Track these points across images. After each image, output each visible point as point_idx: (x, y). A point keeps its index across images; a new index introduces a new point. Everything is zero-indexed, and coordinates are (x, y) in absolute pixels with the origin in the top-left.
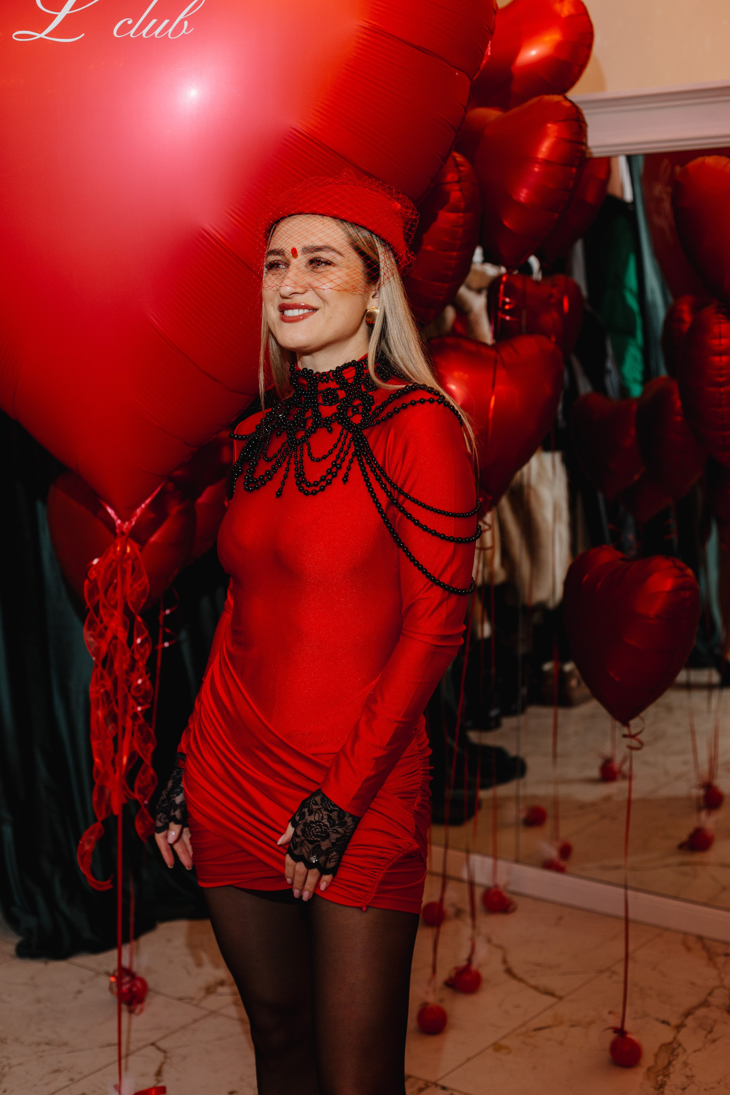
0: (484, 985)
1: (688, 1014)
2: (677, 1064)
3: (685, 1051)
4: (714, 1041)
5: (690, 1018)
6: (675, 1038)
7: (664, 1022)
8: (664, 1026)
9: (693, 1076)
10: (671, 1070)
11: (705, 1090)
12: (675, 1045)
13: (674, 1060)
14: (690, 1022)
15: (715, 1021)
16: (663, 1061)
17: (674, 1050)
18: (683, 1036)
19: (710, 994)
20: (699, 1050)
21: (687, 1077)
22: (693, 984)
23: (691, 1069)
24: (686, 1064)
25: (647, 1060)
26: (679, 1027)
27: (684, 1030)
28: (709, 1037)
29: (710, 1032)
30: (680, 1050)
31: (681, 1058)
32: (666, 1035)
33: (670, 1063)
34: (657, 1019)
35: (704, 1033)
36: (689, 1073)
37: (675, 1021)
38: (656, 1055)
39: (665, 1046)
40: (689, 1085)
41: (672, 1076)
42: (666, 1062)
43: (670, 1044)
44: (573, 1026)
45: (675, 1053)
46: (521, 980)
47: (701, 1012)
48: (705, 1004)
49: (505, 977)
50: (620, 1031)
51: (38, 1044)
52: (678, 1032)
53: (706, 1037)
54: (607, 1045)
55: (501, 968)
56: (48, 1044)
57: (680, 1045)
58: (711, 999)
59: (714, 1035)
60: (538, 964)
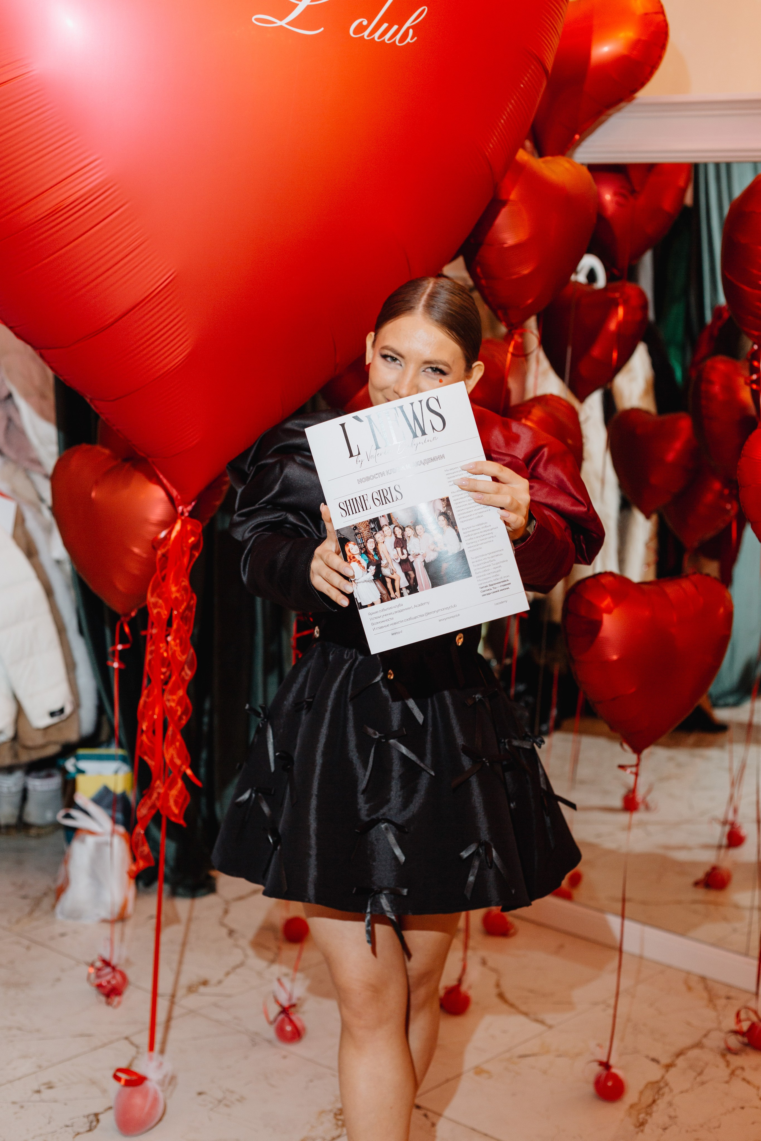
0: (472, 1007)
1: (680, 1054)
2: (662, 1104)
3: (671, 1090)
4: (703, 1083)
5: (681, 1058)
6: (663, 1077)
7: (654, 1060)
8: (654, 1065)
9: (676, 1117)
10: (655, 1108)
11: (687, 1131)
12: (662, 1084)
13: (658, 1099)
14: (681, 1062)
15: (707, 1064)
16: (648, 1098)
17: (660, 1089)
18: (672, 1076)
19: (705, 1036)
20: (687, 1091)
21: (670, 1117)
22: (689, 1024)
23: (675, 1110)
24: (670, 1104)
25: (631, 1096)
26: (668, 1067)
27: (673, 1070)
28: (699, 1079)
29: (700, 1074)
30: (666, 1090)
31: (667, 1098)
32: (655, 1073)
33: (654, 1101)
34: (647, 1057)
35: (694, 1074)
36: (673, 1114)
37: (665, 1060)
38: (641, 1093)
39: (652, 1084)
40: (671, 1126)
41: (654, 1115)
42: (650, 1100)
43: (657, 1082)
44: (559, 1056)
45: (661, 1092)
46: (512, 1005)
47: (695, 1053)
48: (699, 1045)
49: (496, 1000)
50: (606, 1065)
51: (10, 1028)
52: (667, 1071)
53: (695, 1078)
54: (592, 1079)
55: (494, 991)
56: (19, 1029)
57: (667, 1085)
58: (705, 1041)
59: (703, 1078)
60: (531, 991)
